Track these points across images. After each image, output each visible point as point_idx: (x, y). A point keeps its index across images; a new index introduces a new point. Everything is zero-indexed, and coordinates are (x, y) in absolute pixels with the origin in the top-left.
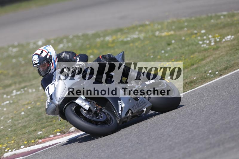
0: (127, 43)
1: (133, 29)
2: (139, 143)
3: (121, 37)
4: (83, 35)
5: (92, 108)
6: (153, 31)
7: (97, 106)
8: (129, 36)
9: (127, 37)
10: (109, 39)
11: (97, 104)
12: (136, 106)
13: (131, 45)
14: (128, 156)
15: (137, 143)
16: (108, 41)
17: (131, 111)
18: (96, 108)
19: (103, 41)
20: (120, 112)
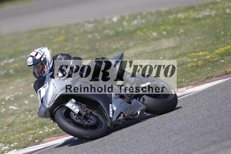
0: (198, 20)
1: (205, 6)
2: (209, 116)
3: (192, 14)
4: (157, 12)
5: (81, 111)
6: (224, 9)
7: (88, 109)
8: (200, 13)
9: (198, 14)
10: (181, 15)
11: (87, 107)
12: (129, 109)
13: (203, 21)
14: (199, 129)
15: (208, 116)
16: (181, 18)
17: (123, 115)
18: (86, 111)
19: (176, 18)
20: (111, 116)
